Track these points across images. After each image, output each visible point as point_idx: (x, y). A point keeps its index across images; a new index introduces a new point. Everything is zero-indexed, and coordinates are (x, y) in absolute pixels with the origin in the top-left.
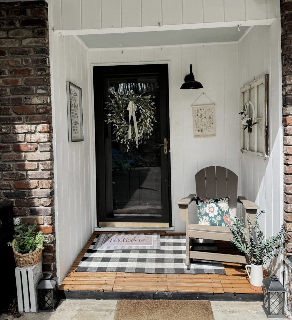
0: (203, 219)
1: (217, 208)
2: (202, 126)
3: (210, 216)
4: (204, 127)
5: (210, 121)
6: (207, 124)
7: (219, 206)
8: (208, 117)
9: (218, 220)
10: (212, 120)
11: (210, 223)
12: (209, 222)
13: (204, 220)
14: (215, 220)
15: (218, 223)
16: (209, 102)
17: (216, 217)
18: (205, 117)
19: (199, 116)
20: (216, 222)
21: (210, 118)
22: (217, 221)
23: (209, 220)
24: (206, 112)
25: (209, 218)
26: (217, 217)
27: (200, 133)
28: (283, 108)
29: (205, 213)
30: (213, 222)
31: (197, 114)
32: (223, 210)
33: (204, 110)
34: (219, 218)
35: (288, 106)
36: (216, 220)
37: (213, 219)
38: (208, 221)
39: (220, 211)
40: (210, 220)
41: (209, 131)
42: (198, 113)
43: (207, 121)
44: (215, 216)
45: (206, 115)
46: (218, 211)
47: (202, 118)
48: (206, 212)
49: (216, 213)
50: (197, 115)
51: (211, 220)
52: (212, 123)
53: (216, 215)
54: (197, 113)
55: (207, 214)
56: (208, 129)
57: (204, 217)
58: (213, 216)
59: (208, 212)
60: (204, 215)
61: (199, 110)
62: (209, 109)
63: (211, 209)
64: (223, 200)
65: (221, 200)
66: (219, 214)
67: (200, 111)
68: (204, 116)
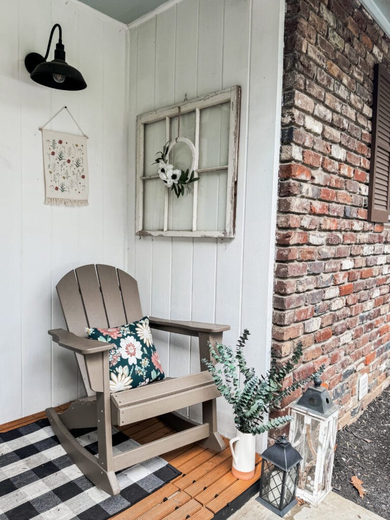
0: (117, 374)
1: (139, 343)
2: (62, 180)
3: (131, 364)
4: (67, 183)
5: (78, 171)
6: (73, 177)
7: (141, 338)
8: (73, 162)
9: (145, 368)
10: (83, 170)
11: (131, 379)
12: (130, 377)
13: (120, 376)
14: (140, 368)
15: (145, 373)
16: (76, 131)
17: (141, 363)
18: (69, 161)
19: (57, 155)
20: (143, 372)
21: (78, 165)
22: (143, 370)
23: (129, 374)
24: (70, 149)
25: (130, 367)
26: (143, 362)
27: (59, 194)
28: (281, 148)
29: (119, 360)
30: (138, 374)
31: (52, 150)
32: (148, 346)
33: (67, 146)
34: (145, 363)
35: (292, 144)
36: (142, 368)
37: (137, 368)
38: (128, 376)
39: (144, 349)
40: (131, 372)
41: (77, 191)
42: (54, 148)
43: (72, 168)
44: (139, 361)
45: (71, 156)
46: (142, 350)
47: (63, 161)
48: (121, 357)
49: (139, 355)
50: (53, 153)
51: (134, 371)
52: (83, 177)
53: (140, 358)
54: (52, 148)
55: (124, 362)
56: (74, 188)
57: (120, 370)
58: (135, 363)
59: (125, 356)
60: (117, 366)
61: (57, 141)
62: (77, 146)
63: (129, 348)
64: (141, 324)
65: (138, 325)
66: (143, 356)
67: (58, 145)
68: (66, 157)
